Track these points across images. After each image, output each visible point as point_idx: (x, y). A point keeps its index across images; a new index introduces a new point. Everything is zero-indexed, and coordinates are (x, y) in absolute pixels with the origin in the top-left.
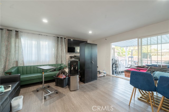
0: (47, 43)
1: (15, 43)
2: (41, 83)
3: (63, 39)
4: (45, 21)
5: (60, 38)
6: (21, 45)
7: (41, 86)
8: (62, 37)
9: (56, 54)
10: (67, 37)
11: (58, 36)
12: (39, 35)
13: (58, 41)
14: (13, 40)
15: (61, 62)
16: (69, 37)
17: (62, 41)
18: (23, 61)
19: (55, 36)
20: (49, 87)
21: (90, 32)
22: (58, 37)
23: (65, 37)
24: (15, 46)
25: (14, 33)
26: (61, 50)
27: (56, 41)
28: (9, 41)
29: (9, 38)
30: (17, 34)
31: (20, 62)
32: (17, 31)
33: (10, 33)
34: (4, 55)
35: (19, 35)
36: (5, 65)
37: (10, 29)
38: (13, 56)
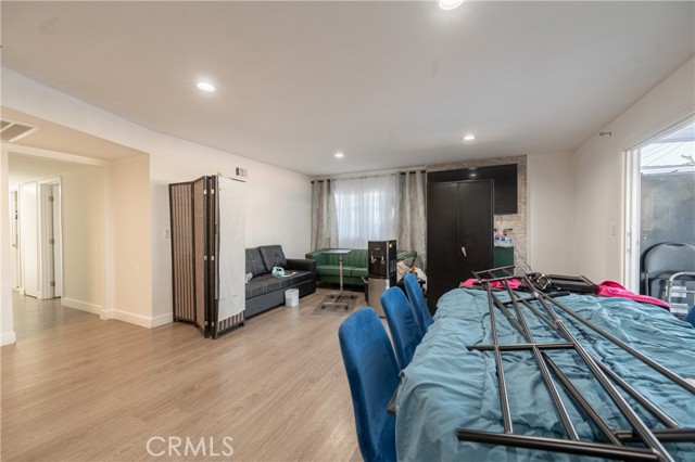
0: (376, 194)
1: (328, 203)
3: (418, 174)
4: (339, 155)
5: (408, 174)
6: (335, 208)
8: (413, 169)
10: (429, 167)
11: (403, 170)
13: (402, 184)
14: (325, 197)
15: (412, 244)
17: (416, 183)
18: (338, 239)
19: (394, 171)
21: (469, 138)
22: (403, 174)
23: (426, 168)
24: (327, 209)
26: (412, 209)
28: (320, 202)
29: (321, 195)
30: (329, 186)
31: (333, 240)
32: (329, 181)
33: (321, 186)
34: (315, 227)
35: (332, 186)
36: (316, 245)
37: (322, 179)
38: (325, 229)
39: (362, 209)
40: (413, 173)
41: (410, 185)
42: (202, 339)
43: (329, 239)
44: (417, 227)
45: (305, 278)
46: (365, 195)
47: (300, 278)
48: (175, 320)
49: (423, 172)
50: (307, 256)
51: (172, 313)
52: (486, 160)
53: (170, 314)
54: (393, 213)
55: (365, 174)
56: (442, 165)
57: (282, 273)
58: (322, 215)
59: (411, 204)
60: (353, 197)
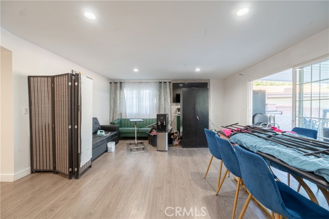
0: (147, 91)
1: (120, 95)
2: (133, 138)
3: (168, 84)
5: (163, 83)
6: (124, 97)
7: (132, 142)
8: (165, 81)
9: (158, 105)
10: (173, 80)
11: (161, 81)
12: (139, 83)
13: (160, 87)
14: (118, 92)
16: (175, 80)
17: (166, 87)
18: (126, 114)
19: (156, 81)
20: (141, 143)
21: (198, 70)
22: (161, 83)
23: (170, 81)
24: (120, 97)
25: (119, 85)
26: (165, 99)
27: (158, 88)
28: (115, 94)
29: (116, 90)
30: (121, 86)
31: (123, 114)
32: (121, 83)
33: (116, 85)
34: (112, 107)
35: (122, 86)
36: (113, 117)
37: (116, 81)
38: (118, 108)
39: (139, 99)
40: (165, 82)
41: (164, 88)
42: (66, 180)
43: (121, 114)
44: (167, 107)
45: (115, 135)
46: (141, 91)
47: (113, 135)
48: (32, 172)
49: (170, 82)
50: (111, 123)
51: (30, 168)
52: (196, 80)
53: (28, 168)
54: (156, 101)
55: (141, 81)
56: (178, 80)
57: (103, 133)
58: (116, 101)
59: (165, 97)
60: (135, 92)
